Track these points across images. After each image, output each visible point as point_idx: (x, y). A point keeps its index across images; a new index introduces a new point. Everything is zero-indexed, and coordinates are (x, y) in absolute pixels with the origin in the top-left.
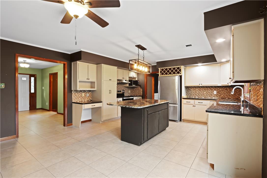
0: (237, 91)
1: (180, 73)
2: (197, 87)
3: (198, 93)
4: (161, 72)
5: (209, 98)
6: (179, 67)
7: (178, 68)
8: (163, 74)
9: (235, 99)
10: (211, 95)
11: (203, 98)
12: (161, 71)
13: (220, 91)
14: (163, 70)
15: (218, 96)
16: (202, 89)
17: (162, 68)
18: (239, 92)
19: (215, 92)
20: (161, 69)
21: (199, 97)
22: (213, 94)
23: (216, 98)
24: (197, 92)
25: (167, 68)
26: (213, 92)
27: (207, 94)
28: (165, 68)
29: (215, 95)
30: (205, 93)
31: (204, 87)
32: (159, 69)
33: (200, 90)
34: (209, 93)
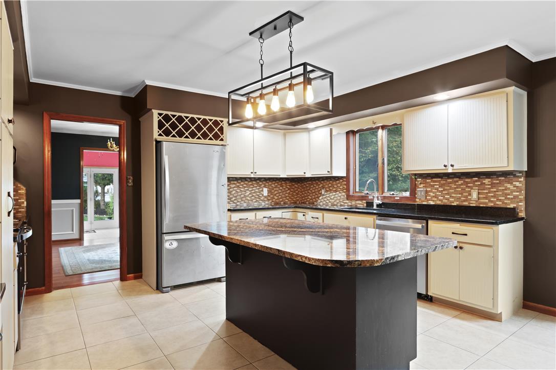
0: (295, 187)
1: (222, 140)
2: (233, 181)
3: (235, 194)
4: (161, 125)
5: (256, 205)
6: (218, 119)
7: (216, 123)
8: (167, 133)
9: (293, 203)
10: (259, 197)
11: (245, 205)
12: (160, 122)
13: (273, 189)
14: (167, 118)
15: (269, 200)
16: (242, 185)
17: (165, 113)
18: (297, 190)
19: (265, 192)
20: (160, 115)
21: (237, 205)
22: (263, 195)
23: (267, 204)
24: (234, 192)
25: (183, 115)
26: (263, 191)
27: (253, 196)
28: (178, 114)
29: (265, 197)
30: (248, 193)
31: (247, 181)
32: (155, 112)
33: (238, 187)
34: (254, 193)
